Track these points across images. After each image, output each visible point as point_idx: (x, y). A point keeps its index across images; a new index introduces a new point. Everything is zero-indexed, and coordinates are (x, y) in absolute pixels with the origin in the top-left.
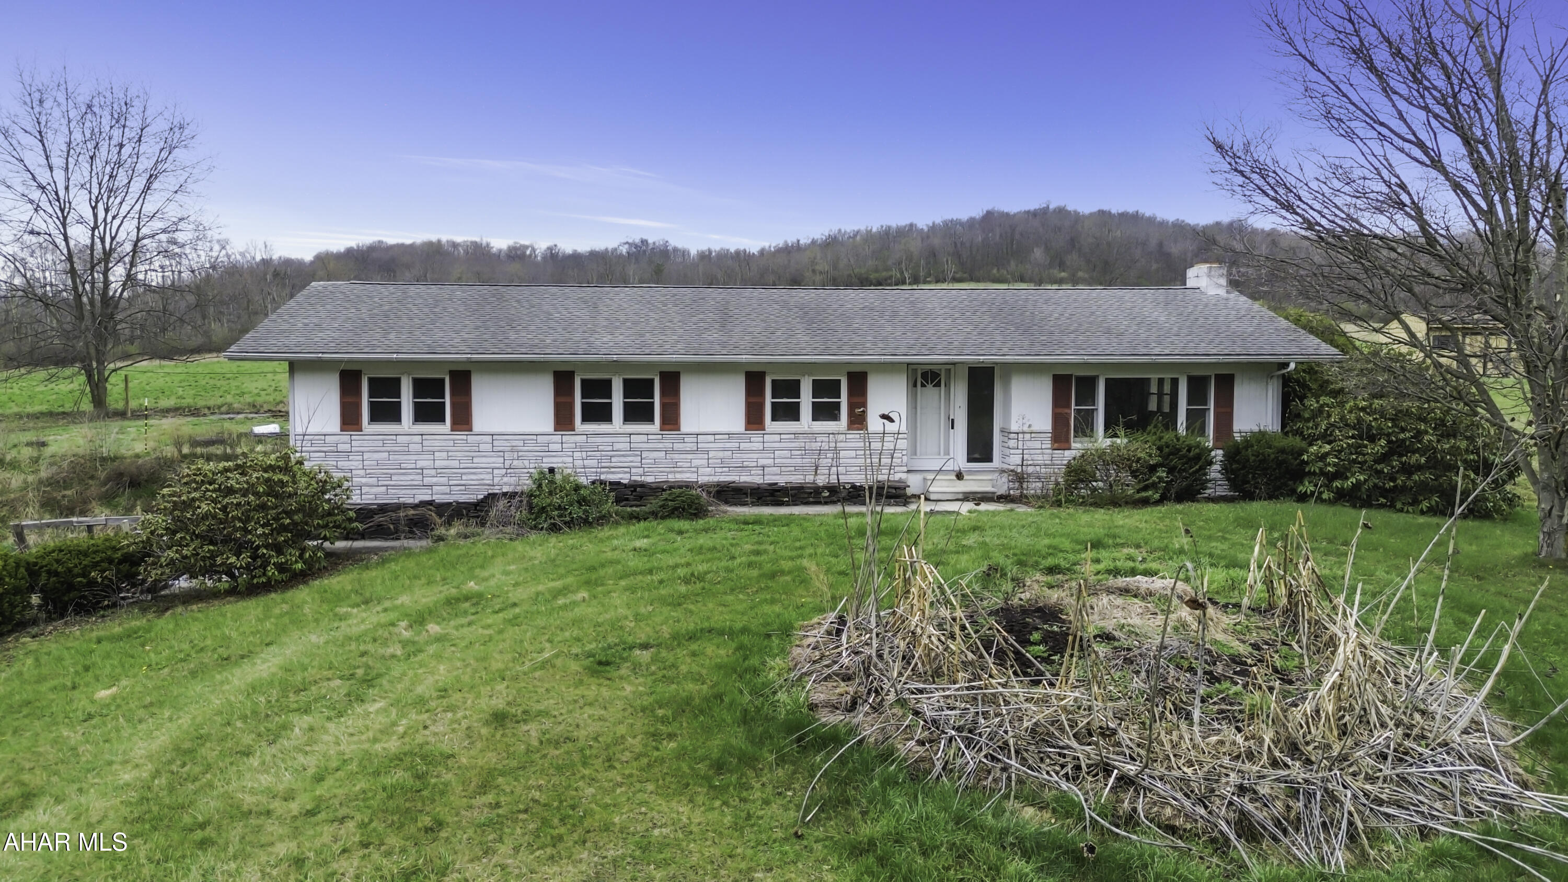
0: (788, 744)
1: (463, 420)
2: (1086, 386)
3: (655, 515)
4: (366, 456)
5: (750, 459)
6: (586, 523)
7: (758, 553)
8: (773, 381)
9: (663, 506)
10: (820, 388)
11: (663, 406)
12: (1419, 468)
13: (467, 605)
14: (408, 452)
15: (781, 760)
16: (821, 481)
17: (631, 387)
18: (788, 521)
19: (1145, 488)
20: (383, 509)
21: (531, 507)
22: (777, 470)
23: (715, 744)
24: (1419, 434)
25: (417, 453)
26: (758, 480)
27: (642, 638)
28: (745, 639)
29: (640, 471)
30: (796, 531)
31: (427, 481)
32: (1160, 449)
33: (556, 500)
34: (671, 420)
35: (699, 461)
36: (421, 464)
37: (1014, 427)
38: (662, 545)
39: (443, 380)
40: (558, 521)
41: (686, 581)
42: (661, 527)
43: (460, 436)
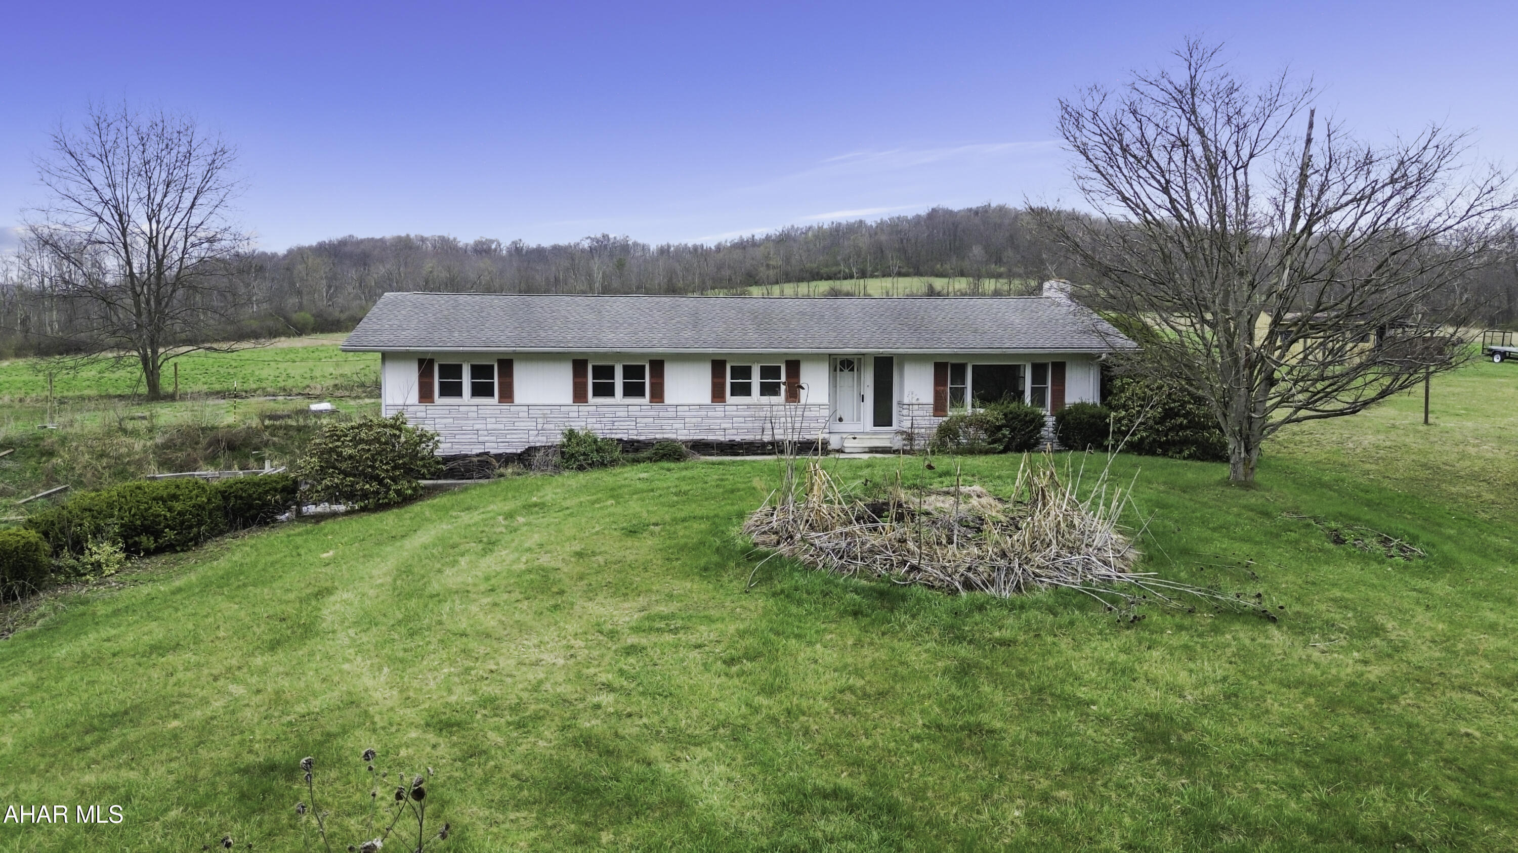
0: (742, 559)
1: (507, 395)
2: (959, 370)
3: (650, 459)
4: (437, 421)
5: (715, 424)
6: (603, 465)
7: (722, 480)
8: (732, 367)
9: (656, 454)
10: (766, 372)
11: (652, 385)
12: (1181, 427)
13: (537, 509)
14: (467, 418)
15: (738, 565)
16: (767, 438)
17: (629, 371)
18: (743, 463)
19: (994, 442)
20: (454, 458)
21: (563, 453)
22: (735, 431)
23: (703, 562)
24: (1183, 404)
25: (474, 419)
26: (722, 439)
27: (653, 520)
28: (717, 520)
29: (635, 432)
30: (748, 468)
31: (481, 439)
32: (1005, 415)
33: (582, 450)
34: (658, 395)
35: (678, 425)
36: (477, 427)
37: (906, 401)
38: (657, 476)
39: (493, 366)
40: (583, 463)
41: (676, 494)
42: (655, 467)
43: (505, 407)
